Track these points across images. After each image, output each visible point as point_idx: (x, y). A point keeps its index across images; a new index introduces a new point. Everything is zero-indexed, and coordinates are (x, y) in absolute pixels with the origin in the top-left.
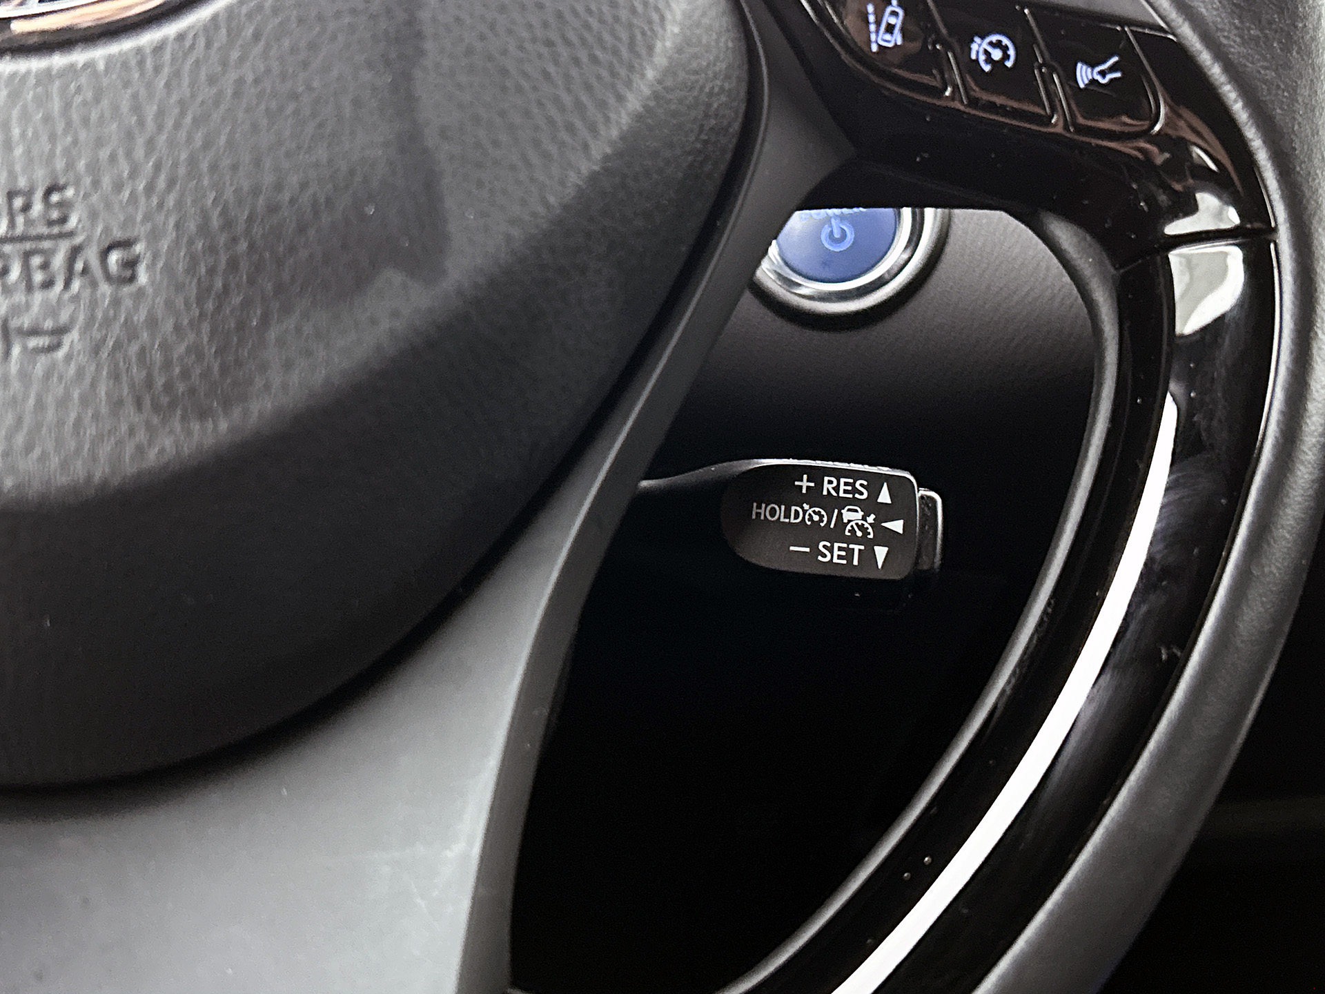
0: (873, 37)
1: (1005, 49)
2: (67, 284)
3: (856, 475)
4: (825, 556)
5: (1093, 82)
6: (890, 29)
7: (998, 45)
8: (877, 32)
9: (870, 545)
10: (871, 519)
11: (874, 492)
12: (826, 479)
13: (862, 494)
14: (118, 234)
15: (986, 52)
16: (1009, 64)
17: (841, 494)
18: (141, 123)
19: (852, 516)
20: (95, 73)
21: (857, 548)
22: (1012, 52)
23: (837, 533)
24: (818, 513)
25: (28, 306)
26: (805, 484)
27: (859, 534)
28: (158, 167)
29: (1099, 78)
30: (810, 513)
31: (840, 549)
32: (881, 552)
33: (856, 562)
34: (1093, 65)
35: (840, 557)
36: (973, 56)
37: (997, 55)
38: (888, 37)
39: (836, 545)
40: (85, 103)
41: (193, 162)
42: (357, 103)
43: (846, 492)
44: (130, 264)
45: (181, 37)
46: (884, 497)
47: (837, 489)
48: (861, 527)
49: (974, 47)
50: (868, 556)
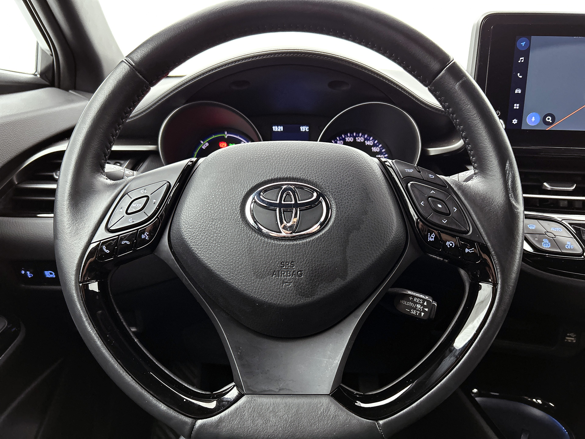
0: (429, 239)
1: (453, 244)
2: (292, 277)
3: (421, 298)
4: (412, 312)
5: (469, 252)
6: (432, 238)
7: (451, 243)
8: (430, 238)
9: (421, 312)
10: (422, 307)
11: (424, 302)
12: (415, 298)
13: (421, 302)
14: (300, 270)
15: (449, 244)
16: (453, 247)
17: (417, 302)
18: (305, 253)
19: (419, 306)
20: (300, 245)
21: (418, 312)
22: (454, 245)
23: (415, 309)
24: (412, 304)
25: (286, 279)
26: (411, 298)
27: (419, 310)
28: (307, 260)
29: (470, 251)
30: (411, 304)
31: (415, 312)
32: (423, 314)
33: (417, 315)
34: (469, 249)
35: (415, 313)
36: (447, 244)
37: (451, 245)
38: (431, 239)
39: (415, 311)
40: (298, 250)
41: (312, 260)
42: (337, 252)
43: (418, 301)
44: (301, 274)
45: (313, 240)
46: (425, 304)
47: (417, 300)
48: (420, 308)
49: (447, 243)
50: (420, 314)
